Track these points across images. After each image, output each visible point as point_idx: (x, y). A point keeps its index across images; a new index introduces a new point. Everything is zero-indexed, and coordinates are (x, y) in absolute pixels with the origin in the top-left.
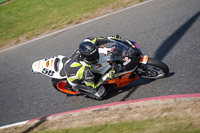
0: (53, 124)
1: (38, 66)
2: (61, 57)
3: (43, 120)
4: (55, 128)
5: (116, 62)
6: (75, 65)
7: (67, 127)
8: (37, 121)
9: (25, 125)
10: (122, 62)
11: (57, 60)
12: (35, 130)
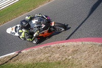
1: (9, 31)
6: (20, 31)
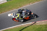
0: (38, 23)
2: (14, 13)
3: (35, 22)
4: (38, 24)
5: (26, 14)
7: (41, 24)
8: (34, 23)
9: (31, 23)
10: (27, 14)
11: (13, 14)
12: (33, 25)
